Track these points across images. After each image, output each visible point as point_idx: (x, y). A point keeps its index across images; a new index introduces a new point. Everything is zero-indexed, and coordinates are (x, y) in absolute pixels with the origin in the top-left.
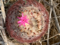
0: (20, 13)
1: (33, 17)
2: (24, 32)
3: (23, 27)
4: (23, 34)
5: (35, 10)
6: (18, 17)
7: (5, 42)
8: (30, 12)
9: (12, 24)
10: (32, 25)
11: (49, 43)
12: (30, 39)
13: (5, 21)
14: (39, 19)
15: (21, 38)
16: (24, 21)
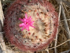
0: (22, 14)
1: (39, 19)
2: (28, 38)
3: (27, 32)
4: (26, 40)
5: (42, 10)
6: (20, 19)
7: (2, 50)
8: (36, 13)
9: (12, 27)
10: (37, 29)
11: (57, 51)
12: (35, 47)
13: (3, 23)
14: (47, 21)
15: (24, 46)
16: (28, 24)
